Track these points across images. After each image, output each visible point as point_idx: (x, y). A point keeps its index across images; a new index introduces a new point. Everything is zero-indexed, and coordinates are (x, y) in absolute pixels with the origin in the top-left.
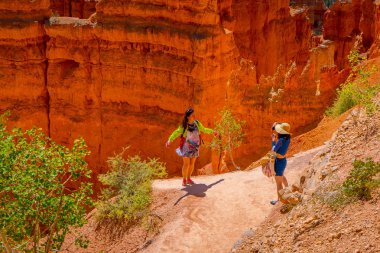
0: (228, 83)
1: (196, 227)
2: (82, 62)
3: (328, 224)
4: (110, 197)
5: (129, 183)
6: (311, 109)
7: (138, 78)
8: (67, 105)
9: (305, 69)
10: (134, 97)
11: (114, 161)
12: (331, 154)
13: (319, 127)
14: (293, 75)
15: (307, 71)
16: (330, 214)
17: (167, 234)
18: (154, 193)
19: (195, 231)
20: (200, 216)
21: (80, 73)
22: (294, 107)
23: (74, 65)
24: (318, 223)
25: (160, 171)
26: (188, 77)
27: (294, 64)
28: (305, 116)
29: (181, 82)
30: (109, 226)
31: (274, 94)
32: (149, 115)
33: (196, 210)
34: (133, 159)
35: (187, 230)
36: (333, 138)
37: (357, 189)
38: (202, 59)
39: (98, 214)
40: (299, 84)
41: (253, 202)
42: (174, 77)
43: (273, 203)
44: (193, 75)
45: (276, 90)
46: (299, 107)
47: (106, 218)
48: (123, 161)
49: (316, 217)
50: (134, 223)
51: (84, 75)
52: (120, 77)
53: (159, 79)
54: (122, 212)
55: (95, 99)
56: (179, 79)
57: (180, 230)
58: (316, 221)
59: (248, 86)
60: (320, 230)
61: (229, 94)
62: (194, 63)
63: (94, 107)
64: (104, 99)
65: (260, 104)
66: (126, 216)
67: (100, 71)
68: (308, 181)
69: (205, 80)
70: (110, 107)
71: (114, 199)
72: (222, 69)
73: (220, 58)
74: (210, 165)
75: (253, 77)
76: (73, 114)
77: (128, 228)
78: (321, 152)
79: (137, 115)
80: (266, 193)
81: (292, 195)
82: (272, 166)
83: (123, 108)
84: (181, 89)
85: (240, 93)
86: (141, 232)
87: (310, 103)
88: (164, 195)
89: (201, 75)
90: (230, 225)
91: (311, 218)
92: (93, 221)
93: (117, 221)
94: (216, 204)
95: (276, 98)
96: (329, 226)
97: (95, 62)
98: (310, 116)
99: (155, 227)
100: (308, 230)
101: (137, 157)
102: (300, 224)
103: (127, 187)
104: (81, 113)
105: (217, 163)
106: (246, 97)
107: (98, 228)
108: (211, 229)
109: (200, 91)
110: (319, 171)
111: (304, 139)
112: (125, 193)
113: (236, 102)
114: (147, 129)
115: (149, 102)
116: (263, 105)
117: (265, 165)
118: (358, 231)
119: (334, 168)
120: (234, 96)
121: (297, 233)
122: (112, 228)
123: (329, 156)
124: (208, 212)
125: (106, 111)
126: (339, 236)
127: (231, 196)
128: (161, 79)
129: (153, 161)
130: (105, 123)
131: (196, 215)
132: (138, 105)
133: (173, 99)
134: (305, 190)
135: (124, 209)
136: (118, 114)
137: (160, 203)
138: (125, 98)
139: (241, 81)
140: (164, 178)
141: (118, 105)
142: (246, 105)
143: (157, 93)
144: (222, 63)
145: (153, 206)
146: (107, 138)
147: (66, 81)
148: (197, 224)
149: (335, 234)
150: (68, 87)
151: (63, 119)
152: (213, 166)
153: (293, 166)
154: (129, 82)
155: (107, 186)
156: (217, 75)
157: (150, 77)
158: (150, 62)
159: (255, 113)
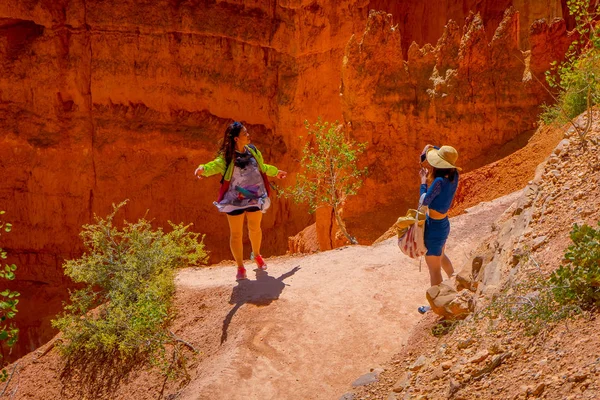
0: (345, 60)
1: (265, 366)
2: (48, 24)
3: (519, 365)
4: (90, 308)
5: (127, 277)
6: (514, 109)
7: (165, 54)
8: (21, 113)
9: (500, 28)
10: (157, 93)
11: (95, 233)
12: (533, 210)
13: (530, 145)
14: (475, 40)
15: (504, 32)
16: (524, 343)
17: (205, 382)
18: (181, 296)
19: (264, 374)
20: (273, 343)
21: (47, 48)
22: (479, 105)
23: (34, 31)
24: (499, 363)
25: (194, 251)
26: (266, 50)
27: (478, 18)
28: (502, 124)
29: (252, 60)
30: (89, 367)
31: (438, 80)
32: (188, 128)
33: (265, 330)
34: (134, 227)
35: (246, 374)
36: (538, 176)
37: (579, 289)
38: (293, 13)
39: (66, 343)
40: (488, 59)
41: (383, 311)
42: (237, 51)
43: (422, 311)
44: (277, 46)
45: (442, 73)
46: (489, 107)
47: (82, 351)
48: (114, 233)
49: (495, 350)
50: (137, 360)
51: (53, 51)
52: (127, 52)
53: (208, 54)
54: (113, 337)
55: (79, 100)
56: (248, 55)
57: (232, 373)
58: (495, 357)
59: (386, 65)
60: (503, 377)
61: (347, 84)
62: (276, 21)
63: (77, 114)
64: (95, 98)
65: (410, 102)
66: (122, 346)
67: (86, 42)
68: (486, 267)
69: (299, 54)
70: (109, 114)
71: (96, 311)
72: (334, 33)
73: (328, 9)
74: (313, 227)
75: (394, 46)
76: (35, 130)
77: (126, 371)
78: (515, 206)
79: (165, 129)
80: (409, 289)
81: (456, 298)
82: (419, 234)
83: (136, 117)
84: (253, 75)
85: (369, 79)
86: (153, 378)
87: (510, 97)
88: (200, 300)
89: (293, 45)
90: (336, 360)
91: (485, 352)
92: (55, 357)
93: (105, 357)
94: (307, 318)
95: (441, 89)
96: (521, 368)
97: (75, 23)
98: (512, 122)
99: (181, 368)
100: (477, 376)
101: (142, 223)
102: (463, 363)
103: (124, 286)
104: (51, 128)
105: (326, 223)
106: (381, 89)
107: (66, 373)
108: (296, 369)
109: (291, 77)
110: (507, 246)
111: (501, 172)
112: (121, 298)
113: (362, 99)
114: (185, 158)
115: (188, 103)
116: (415, 103)
117: (406, 233)
118: (579, 380)
119: (538, 241)
120: (358, 87)
121: (456, 383)
122: (94, 371)
123: (528, 213)
124: (290, 334)
125: (102, 123)
126: (541, 390)
127: (336, 300)
128: (212, 54)
129: (180, 230)
130: (100, 149)
131: (265, 341)
132: (166, 110)
133: (236, 95)
134: (480, 286)
135: (119, 332)
136: (127, 128)
137: (191, 318)
138: (139, 96)
139: (370, 55)
140: (200, 263)
141: (126, 109)
142: (383, 104)
143: (204, 84)
144: (335, 19)
145: (177, 325)
146: (105, 178)
147: (17, 64)
148: (266, 360)
149: (533, 387)
150: (23, 77)
151: (15, 142)
152: (320, 231)
153: (465, 233)
154: (146, 63)
155: (82, 286)
156: (324, 44)
157: (189, 52)
158: (188, 21)
159: (400, 120)
